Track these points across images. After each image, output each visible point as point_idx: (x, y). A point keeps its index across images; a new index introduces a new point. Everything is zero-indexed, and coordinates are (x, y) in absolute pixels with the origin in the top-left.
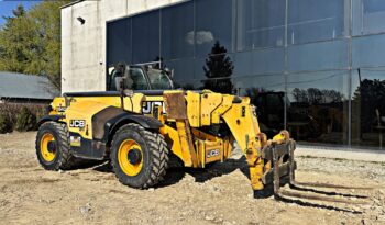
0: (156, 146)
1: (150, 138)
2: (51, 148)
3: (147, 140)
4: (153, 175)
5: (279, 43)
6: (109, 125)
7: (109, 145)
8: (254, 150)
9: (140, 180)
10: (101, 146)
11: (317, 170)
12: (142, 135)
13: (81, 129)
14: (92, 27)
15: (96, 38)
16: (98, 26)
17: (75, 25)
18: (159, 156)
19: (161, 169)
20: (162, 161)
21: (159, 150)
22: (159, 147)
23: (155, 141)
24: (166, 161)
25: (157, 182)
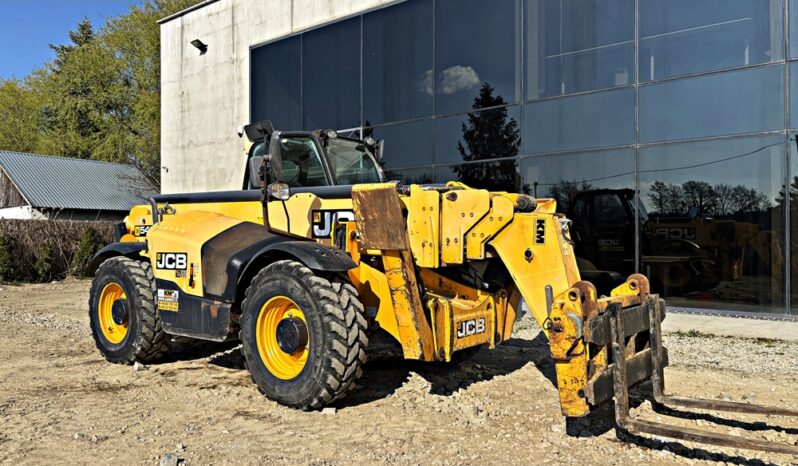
0: (338, 312)
1: (324, 292)
2: (121, 314)
3: (317, 297)
4: (331, 379)
5: (622, 80)
6: (237, 263)
7: (237, 309)
8: (566, 323)
9: (304, 390)
10: (220, 310)
11: (716, 367)
12: (306, 287)
13: (179, 272)
14: (222, 57)
15: (230, 83)
16: (235, 57)
17: (186, 55)
18: (345, 335)
19: (351, 364)
20: (353, 345)
21: (345, 320)
22: (344, 314)
23: (336, 299)
24: (360, 347)
25: (342, 394)
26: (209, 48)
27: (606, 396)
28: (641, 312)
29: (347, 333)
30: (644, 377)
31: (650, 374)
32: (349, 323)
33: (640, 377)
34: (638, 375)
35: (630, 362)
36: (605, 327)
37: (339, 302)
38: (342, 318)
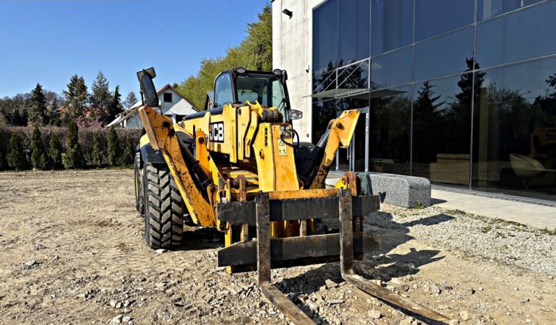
0: (155, 190)
1: (150, 176)
3: (147, 179)
14: (300, 19)
15: (303, 36)
16: (305, 18)
17: (283, 21)
18: (158, 204)
19: (165, 223)
20: (165, 211)
21: (160, 195)
22: (160, 191)
23: (156, 181)
24: (172, 213)
25: (169, 242)
26: (293, 14)
27: (241, 263)
28: (324, 202)
29: (161, 203)
30: (322, 255)
31: (335, 254)
32: (162, 197)
33: (314, 255)
34: (307, 252)
35: (291, 240)
36: (245, 210)
37: (159, 183)
38: (157, 193)
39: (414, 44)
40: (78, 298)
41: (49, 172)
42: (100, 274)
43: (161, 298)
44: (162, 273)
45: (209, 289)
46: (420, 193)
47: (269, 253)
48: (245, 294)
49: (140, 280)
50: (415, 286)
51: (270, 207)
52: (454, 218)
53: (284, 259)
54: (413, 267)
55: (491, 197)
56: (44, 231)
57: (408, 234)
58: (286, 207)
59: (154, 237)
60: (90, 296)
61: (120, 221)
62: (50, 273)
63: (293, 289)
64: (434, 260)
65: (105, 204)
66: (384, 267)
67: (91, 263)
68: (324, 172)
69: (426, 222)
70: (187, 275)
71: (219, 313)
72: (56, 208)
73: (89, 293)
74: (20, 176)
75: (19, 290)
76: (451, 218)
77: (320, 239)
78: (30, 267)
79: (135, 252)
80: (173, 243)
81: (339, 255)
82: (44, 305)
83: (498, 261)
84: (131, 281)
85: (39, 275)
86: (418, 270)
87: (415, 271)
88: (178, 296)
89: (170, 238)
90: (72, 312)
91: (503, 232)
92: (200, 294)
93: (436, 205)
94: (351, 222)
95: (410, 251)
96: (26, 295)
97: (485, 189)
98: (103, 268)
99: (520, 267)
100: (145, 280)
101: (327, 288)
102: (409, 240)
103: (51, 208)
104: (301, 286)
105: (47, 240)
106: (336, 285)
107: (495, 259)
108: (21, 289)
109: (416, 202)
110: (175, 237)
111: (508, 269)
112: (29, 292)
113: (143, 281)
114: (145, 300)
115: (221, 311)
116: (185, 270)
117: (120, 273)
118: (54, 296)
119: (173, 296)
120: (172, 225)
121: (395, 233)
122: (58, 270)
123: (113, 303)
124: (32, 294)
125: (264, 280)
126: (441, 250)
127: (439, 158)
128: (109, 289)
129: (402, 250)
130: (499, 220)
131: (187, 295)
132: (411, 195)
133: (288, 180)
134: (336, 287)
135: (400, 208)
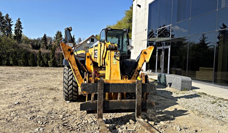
1: (65, 71)
16: (146, 8)
17: (137, 9)
18: (67, 82)
19: (70, 90)
20: (70, 85)
21: (68, 79)
22: (68, 77)
23: (68, 73)
24: (73, 86)
25: (72, 98)
26: (141, 6)
27: (90, 110)
28: (129, 86)
29: (68, 82)
30: (127, 109)
31: (133, 109)
32: (69, 80)
33: (123, 108)
34: (120, 107)
35: (113, 101)
36: (93, 87)
37: (68, 74)
38: (67, 78)
39: (190, 19)
40: (27, 119)
41: (43, 68)
42: (41, 110)
43: (59, 122)
44: (65, 111)
45: (80, 119)
46: (186, 84)
47: (102, 106)
48: (94, 123)
49: (55, 113)
50: (170, 126)
51: (104, 86)
52: (200, 96)
53: (110, 109)
54: (172, 117)
55: (222, 88)
56: (29, 90)
57: (176, 102)
58: (111, 87)
59: (65, 96)
60: (32, 118)
61: (59, 88)
62: (22, 108)
63: (115, 122)
64: (184, 115)
65: (57, 81)
66: (159, 116)
67: (40, 104)
68: (138, 73)
69: (187, 97)
70: (75, 113)
71: (80, 130)
72: (38, 82)
73: (32, 117)
74: (33, 68)
75: (7, 113)
76: (199, 96)
77: (126, 102)
78: (16, 105)
79: (58, 101)
80: (74, 99)
81: (135, 110)
82: (13, 120)
83: (214, 118)
84: (51, 114)
85: (18, 108)
86: (175, 119)
87: (173, 119)
88: (67, 121)
89: (72, 97)
90: (22, 124)
91: (222, 104)
92: (76, 121)
93: (194, 90)
94: (141, 95)
95: (174, 110)
96: (9, 116)
97: (220, 84)
98: (43, 107)
99: (223, 121)
100: (57, 113)
101: (130, 123)
102: (176, 105)
103: (37, 81)
104: (119, 122)
105: (28, 94)
106: (134, 122)
107: (213, 117)
108: (8, 113)
109: (184, 88)
110: (74, 97)
111: (217, 122)
112: (10, 115)
113: (56, 114)
114: (53, 122)
115: (81, 129)
116: (74, 110)
117: (48, 110)
118: (18, 117)
119: (65, 121)
120: (73, 91)
121: (171, 101)
122: (25, 106)
123: (39, 122)
124: (11, 115)
125: (100, 118)
126: (189, 110)
127: (201, 69)
128: (41, 116)
129: (171, 109)
130: (221, 98)
131: (70, 121)
132: (182, 85)
133: (116, 75)
134: (134, 123)
135: (177, 90)
